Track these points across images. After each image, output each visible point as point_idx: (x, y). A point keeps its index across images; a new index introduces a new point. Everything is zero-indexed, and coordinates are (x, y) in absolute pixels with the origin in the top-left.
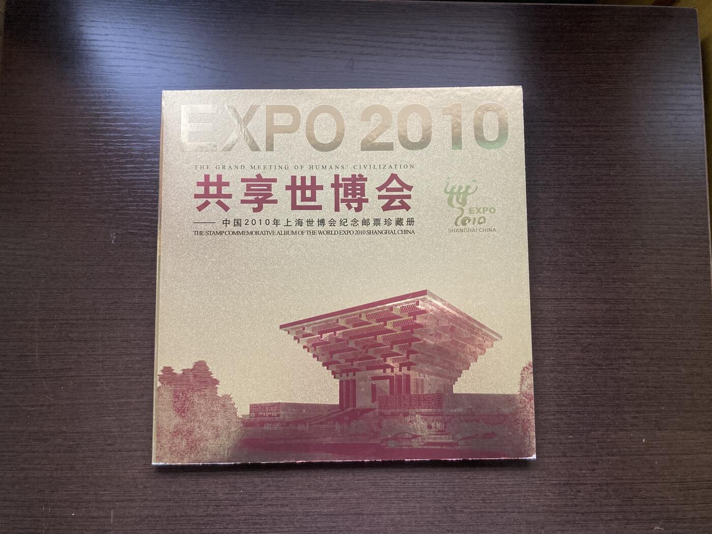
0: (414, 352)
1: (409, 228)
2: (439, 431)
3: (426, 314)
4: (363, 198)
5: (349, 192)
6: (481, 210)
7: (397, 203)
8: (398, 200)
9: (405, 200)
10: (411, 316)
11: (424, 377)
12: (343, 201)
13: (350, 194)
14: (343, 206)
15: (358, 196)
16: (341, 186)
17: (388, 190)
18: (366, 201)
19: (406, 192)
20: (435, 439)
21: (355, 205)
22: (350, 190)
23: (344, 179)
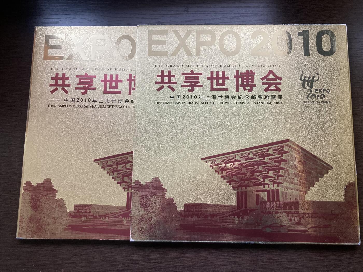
0: (281, 176)
1: (279, 101)
2: (297, 223)
3: (288, 154)
4: (253, 84)
5: (245, 80)
6: (322, 91)
7: (273, 87)
8: (273, 86)
9: (278, 86)
10: (280, 154)
11: (288, 191)
12: (241, 86)
13: (245, 82)
14: (241, 89)
15: (250, 83)
16: (240, 77)
17: (268, 80)
18: (255, 86)
19: (278, 81)
20: (294, 227)
21: (248, 88)
22: (245, 79)
23: (241, 73)
